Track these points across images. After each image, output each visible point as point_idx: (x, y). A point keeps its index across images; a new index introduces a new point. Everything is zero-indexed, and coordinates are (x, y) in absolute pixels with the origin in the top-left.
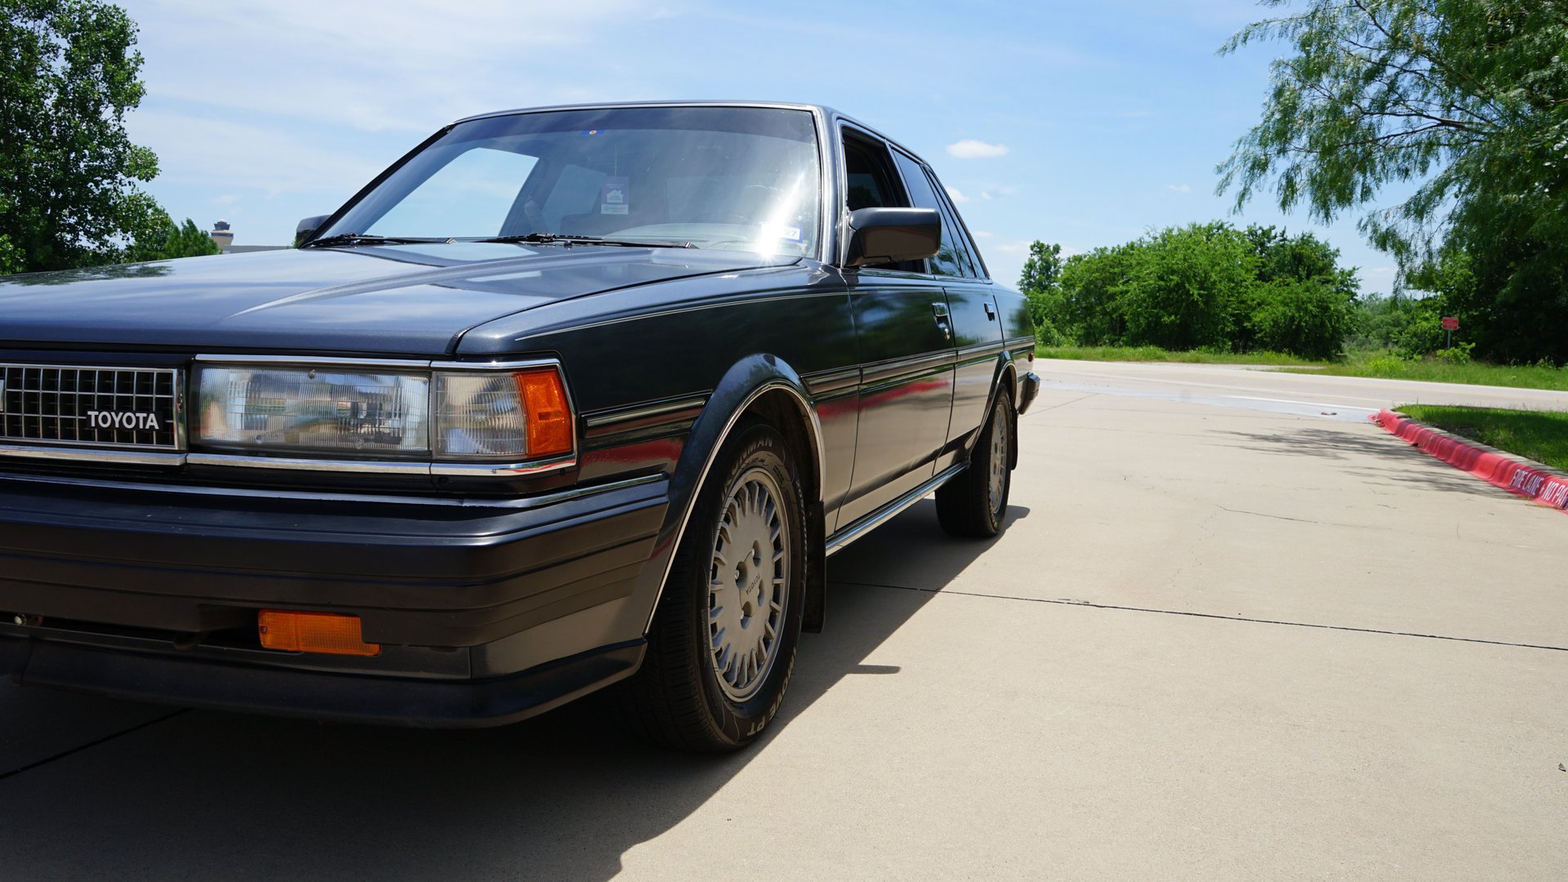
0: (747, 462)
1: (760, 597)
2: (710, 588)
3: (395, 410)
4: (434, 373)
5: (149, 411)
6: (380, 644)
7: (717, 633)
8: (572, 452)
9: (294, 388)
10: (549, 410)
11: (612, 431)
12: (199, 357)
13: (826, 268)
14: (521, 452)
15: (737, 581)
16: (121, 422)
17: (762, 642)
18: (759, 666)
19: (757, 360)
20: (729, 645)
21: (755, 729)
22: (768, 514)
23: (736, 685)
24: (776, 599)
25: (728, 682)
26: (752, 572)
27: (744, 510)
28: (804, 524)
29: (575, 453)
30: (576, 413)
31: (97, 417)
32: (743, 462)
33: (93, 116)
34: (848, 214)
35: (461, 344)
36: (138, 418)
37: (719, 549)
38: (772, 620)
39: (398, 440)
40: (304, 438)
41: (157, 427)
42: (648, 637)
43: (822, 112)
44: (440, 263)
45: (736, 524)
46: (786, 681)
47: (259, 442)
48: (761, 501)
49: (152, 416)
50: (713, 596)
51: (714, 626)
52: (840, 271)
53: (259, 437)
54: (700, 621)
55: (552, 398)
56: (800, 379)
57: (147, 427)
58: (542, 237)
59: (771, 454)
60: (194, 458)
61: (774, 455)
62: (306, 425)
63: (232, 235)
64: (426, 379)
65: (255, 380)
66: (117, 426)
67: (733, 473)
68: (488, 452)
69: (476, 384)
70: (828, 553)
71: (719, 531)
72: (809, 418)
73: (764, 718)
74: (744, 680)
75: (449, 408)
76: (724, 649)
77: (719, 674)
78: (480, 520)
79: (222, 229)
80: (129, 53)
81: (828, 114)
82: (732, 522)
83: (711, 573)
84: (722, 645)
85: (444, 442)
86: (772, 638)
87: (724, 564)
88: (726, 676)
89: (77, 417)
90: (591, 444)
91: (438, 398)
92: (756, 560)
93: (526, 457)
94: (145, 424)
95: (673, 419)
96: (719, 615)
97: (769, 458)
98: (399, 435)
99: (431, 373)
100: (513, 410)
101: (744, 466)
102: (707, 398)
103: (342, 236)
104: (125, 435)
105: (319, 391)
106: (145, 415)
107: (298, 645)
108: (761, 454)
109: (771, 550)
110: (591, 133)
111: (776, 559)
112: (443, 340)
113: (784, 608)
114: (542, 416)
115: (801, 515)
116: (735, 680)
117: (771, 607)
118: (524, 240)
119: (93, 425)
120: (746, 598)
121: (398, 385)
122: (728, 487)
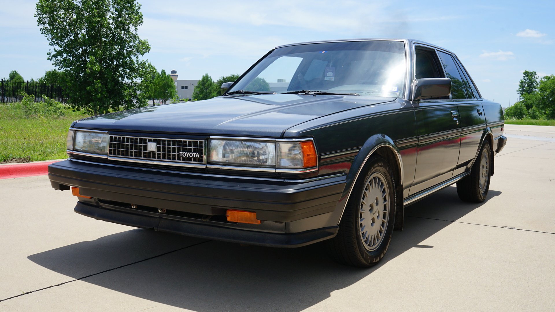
0: (373, 170)
1: (378, 216)
2: (360, 211)
3: (266, 153)
4: (277, 142)
5: (197, 152)
6: (260, 220)
7: (363, 227)
8: (316, 166)
9: (237, 146)
10: (310, 153)
11: (329, 160)
12: (211, 137)
13: (406, 102)
15: (370, 210)
17: (379, 232)
18: (378, 240)
19: (379, 136)
20: (367, 231)
21: (376, 260)
22: (381, 188)
23: (369, 245)
24: (384, 217)
25: (366, 244)
26: (375, 208)
27: (372, 186)
28: (395, 192)
29: (318, 166)
30: (318, 154)
31: (182, 154)
32: (372, 170)
34: (416, 80)
35: (285, 134)
36: (193, 154)
37: (363, 199)
38: (383, 224)
39: (266, 162)
40: (239, 161)
41: (199, 157)
42: (339, 225)
43: (408, 42)
46: (388, 247)
47: (227, 162)
48: (379, 184)
49: (198, 154)
50: (361, 214)
51: (361, 224)
52: (411, 102)
53: (227, 160)
54: (356, 222)
55: (311, 150)
56: (394, 142)
57: (196, 157)
58: (305, 92)
59: (382, 168)
60: (209, 166)
61: (383, 168)
62: (240, 157)
64: (274, 144)
65: (226, 145)
66: (188, 156)
67: (368, 174)
68: (292, 165)
69: (289, 145)
70: (405, 204)
71: (363, 193)
72: (397, 155)
73: (379, 258)
74: (372, 244)
75: (281, 152)
76: (365, 232)
77: (363, 241)
78: (289, 186)
81: (410, 42)
82: (368, 190)
83: (360, 206)
84: (364, 231)
85: (280, 162)
86: (382, 231)
87: (365, 204)
88: (365, 241)
89: (177, 154)
90: (322, 164)
91: (277, 150)
92: (377, 204)
93: (303, 167)
94: (195, 156)
95: (348, 156)
96: (363, 221)
98: (266, 160)
99: (276, 143)
100: (300, 153)
101: (372, 171)
102: (360, 149)
103: (238, 91)
104: (189, 159)
105: (244, 147)
106: (196, 153)
107: (237, 221)
108: (379, 168)
109: (383, 201)
111: (384, 204)
112: (280, 133)
113: (387, 221)
114: (308, 155)
115: (394, 189)
116: (369, 243)
117: (382, 220)
118: (300, 93)
119: (181, 156)
120: (373, 216)
121: (266, 146)
122: (367, 178)
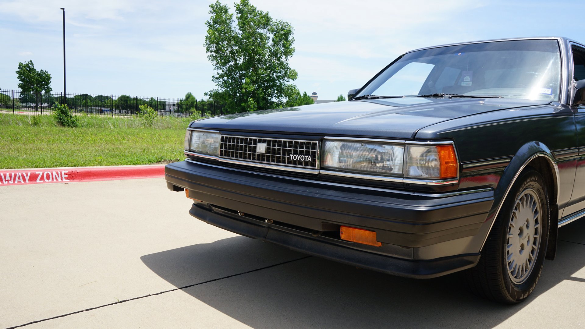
0: (526, 186)
1: (528, 241)
2: (508, 236)
3: (391, 158)
4: (406, 145)
5: (308, 155)
6: (381, 242)
7: (509, 255)
8: (457, 177)
9: (356, 149)
10: (449, 161)
11: (473, 170)
12: (326, 137)
13: (563, 106)
14: (438, 176)
15: (519, 234)
16: (300, 158)
17: (528, 261)
18: (526, 271)
19: (533, 143)
20: (514, 260)
21: (523, 296)
22: (533, 208)
23: (516, 277)
24: (535, 243)
25: (512, 275)
26: (526, 231)
27: (523, 206)
28: (549, 213)
29: (458, 178)
30: (459, 162)
31: (293, 156)
32: (525, 186)
33: (279, 59)
34: (574, 82)
35: (417, 134)
36: (305, 157)
37: (512, 220)
38: (532, 252)
39: (392, 169)
40: (358, 167)
41: (311, 161)
42: (481, 252)
43: (562, 40)
44: (399, 106)
45: (519, 211)
46: (538, 279)
47: (343, 167)
48: (530, 202)
49: (310, 157)
50: (508, 239)
51: (508, 252)
52: (570, 107)
53: (343, 166)
54: (503, 249)
55: (450, 155)
56: (551, 152)
57: (308, 161)
58: (439, 95)
59: (536, 183)
60: (322, 172)
61: (537, 183)
62: (359, 162)
63: (317, 97)
64: (403, 147)
65: (343, 146)
66: (299, 160)
67: (520, 190)
68: (425, 175)
69: (422, 150)
70: (559, 226)
71: (512, 213)
72: (554, 169)
73: (527, 293)
74: (519, 276)
75: (411, 158)
76: (511, 262)
77: (509, 272)
78: (421, 201)
79: (314, 95)
80: (290, 38)
81: (565, 41)
82: (518, 210)
83: (509, 230)
84: (511, 260)
85: (409, 171)
86: (532, 260)
87: (514, 227)
88: (512, 272)
89: (287, 156)
90: (464, 175)
91: (407, 154)
92: (527, 227)
93: (439, 178)
94: (307, 160)
95: (497, 166)
96: (511, 247)
97: (536, 185)
98: (392, 167)
99: (405, 146)
100: (436, 160)
101: (525, 187)
102: (511, 159)
103: (364, 96)
104: (301, 163)
105: (365, 151)
106: (307, 156)
107: (353, 239)
108: (532, 183)
109: (534, 223)
110: (459, 54)
111: (536, 227)
112: (411, 133)
113: (538, 248)
114: (447, 163)
115: (548, 209)
116: (516, 275)
117: (532, 247)
118: (432, 96)
119: (291, 159)
120: (522, 242)
121: (393, 149)
122: (518, 195)
